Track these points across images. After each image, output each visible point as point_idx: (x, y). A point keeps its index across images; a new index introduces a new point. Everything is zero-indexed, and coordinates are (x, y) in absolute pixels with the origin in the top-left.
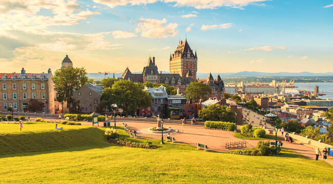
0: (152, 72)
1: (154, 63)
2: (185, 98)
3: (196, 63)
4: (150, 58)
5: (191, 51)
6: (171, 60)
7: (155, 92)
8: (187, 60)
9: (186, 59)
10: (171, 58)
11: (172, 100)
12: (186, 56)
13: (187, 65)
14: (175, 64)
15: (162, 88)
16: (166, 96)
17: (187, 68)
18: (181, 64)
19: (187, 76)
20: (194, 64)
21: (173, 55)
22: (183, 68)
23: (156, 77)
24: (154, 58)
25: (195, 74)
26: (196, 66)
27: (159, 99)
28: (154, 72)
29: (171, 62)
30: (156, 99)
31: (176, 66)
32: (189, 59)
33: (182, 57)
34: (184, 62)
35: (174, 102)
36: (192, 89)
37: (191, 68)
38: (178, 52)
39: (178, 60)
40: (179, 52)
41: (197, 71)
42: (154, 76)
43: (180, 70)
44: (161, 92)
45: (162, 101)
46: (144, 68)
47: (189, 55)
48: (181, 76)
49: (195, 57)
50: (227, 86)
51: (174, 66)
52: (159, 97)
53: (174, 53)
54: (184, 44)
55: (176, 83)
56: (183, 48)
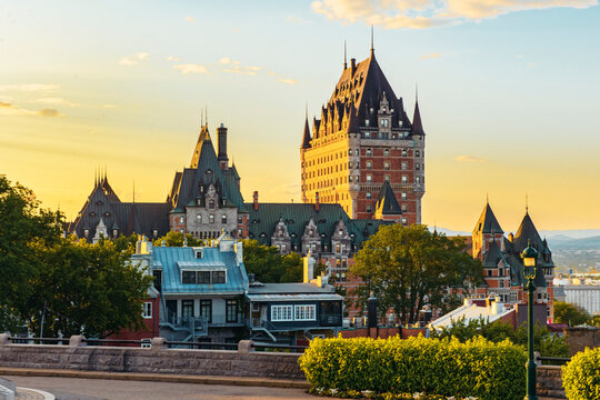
0: (211, 191)
1: (223, 155)
2: (338, 297)
3: (420, 154)
4: (205, 132)
5: (397, 104)
6: (307, 145)
7: (188, 264)
8: (378, 142)
9: (374, 137)
10: (307, 138)
11: (268, 304)
12: (375, 123)
13: (379, 163)
14: (324, 166)
15: (225, 247)
16: (240, 286)
17: (377, 177)
18: (346, 160)
19: (379, 215)
20: (410, 163)
21: (317, 123)
22: (362, 179)
23: (232, 214)
24: (222, 132)
25: (414, 209)
26: (421, 168)
27: (207, 302)
28: (219, 192)
29: (310, 154)
30: (188, 302)
31: (330, 170)
32: (385, 137)
33: (355, 129)
34: (362, 149)
35: (279, 314)
36: (385, 258)
37: (397, 177)
38: (336, 108)
39: (339, 145)
40: (341, 106)
41: (422, 192)
42: (220, 214)
43: (346, 186)
44: (217, 264)
45: (219, 310)
46: (178, 175)
47: (384, 122)
48: (351, 215)
49: (415, 129)
50: (576, 282)
51: (320, 173)
52: (207, 290)
53: (319, 117)
54: (364, 71)
55: (325, 248)
56: (360, 89)
